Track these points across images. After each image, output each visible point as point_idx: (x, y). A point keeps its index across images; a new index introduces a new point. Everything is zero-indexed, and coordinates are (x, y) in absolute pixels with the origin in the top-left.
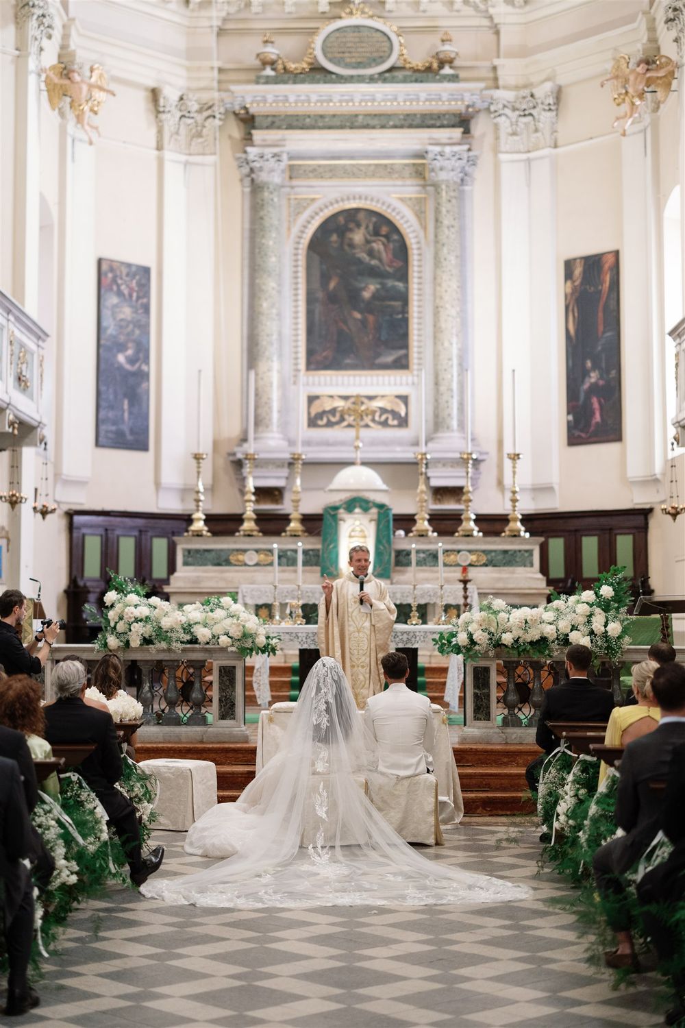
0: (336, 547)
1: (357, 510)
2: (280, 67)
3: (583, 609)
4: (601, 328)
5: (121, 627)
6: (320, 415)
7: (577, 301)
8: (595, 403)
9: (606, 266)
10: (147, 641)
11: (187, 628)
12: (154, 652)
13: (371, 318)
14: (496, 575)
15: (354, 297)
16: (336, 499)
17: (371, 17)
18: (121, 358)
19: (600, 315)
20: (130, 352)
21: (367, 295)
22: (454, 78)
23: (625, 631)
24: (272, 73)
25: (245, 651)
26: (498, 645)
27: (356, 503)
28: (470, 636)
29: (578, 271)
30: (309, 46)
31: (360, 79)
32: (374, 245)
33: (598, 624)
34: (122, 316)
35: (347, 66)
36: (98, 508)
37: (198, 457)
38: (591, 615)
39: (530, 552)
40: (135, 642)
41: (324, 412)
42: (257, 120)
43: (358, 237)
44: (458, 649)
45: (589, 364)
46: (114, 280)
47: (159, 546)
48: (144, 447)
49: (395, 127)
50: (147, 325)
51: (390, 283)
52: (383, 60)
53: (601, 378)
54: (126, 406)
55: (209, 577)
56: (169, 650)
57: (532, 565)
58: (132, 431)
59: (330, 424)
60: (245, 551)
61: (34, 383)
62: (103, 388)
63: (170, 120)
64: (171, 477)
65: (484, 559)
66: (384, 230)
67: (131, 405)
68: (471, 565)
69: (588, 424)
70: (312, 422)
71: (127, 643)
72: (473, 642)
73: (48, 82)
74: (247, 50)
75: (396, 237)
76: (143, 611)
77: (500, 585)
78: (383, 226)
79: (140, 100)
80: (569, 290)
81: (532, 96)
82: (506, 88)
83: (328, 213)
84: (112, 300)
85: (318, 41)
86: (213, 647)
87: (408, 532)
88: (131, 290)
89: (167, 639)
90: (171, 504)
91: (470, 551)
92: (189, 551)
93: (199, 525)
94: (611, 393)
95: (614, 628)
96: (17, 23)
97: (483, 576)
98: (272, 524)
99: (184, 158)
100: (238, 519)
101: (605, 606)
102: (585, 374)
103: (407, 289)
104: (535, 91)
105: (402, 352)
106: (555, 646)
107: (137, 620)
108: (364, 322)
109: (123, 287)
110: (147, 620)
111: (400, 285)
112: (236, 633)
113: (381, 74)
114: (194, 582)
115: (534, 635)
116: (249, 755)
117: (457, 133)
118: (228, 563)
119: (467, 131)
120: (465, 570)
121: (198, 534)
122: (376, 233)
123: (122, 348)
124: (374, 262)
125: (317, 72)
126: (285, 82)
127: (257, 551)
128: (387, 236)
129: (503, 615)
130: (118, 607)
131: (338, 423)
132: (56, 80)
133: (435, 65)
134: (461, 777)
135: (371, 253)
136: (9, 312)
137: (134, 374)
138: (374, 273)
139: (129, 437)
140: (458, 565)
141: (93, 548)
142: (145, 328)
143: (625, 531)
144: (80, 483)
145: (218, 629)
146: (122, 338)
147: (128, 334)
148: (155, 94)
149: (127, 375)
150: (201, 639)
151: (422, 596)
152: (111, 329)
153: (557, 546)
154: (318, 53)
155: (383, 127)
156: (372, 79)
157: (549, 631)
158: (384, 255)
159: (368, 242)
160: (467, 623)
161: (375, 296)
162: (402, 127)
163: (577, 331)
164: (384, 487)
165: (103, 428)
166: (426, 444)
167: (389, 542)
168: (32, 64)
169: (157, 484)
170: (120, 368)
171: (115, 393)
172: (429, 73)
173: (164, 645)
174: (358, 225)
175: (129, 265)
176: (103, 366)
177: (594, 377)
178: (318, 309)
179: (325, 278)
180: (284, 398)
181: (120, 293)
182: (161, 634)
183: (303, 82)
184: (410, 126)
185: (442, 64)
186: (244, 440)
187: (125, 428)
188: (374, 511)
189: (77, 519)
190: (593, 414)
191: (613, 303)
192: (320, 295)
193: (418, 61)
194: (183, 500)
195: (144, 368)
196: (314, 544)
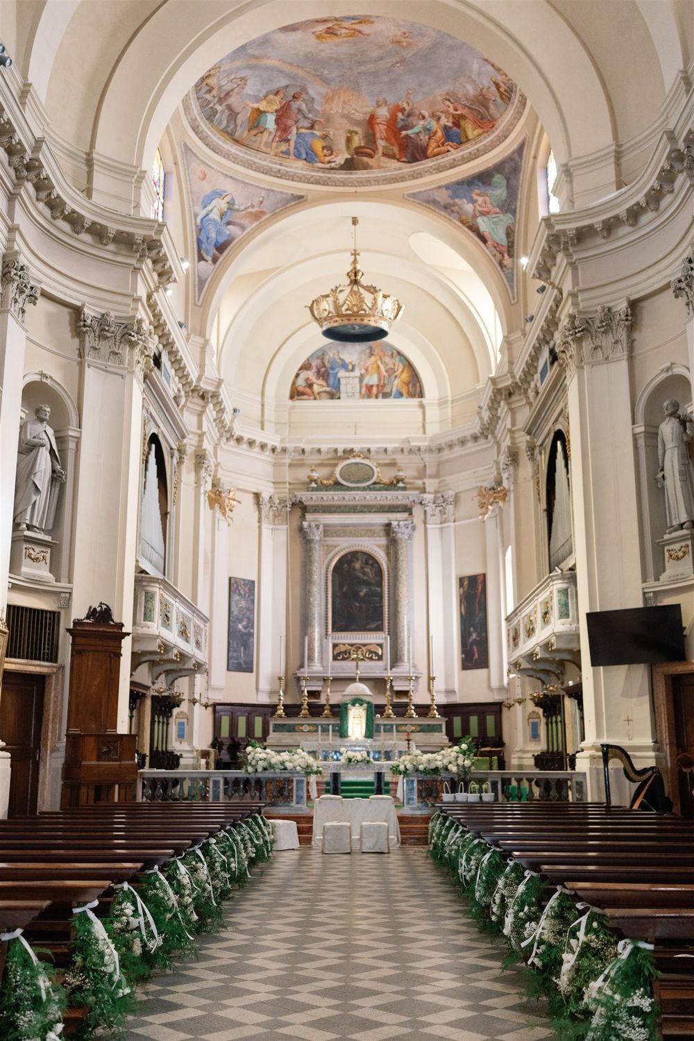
0: (347, 723)
1: (357, 705)
2: (319, 482)
3: (454, 754)
4: (477, 612)
5: (254, 763)
6: (339, 654)
7: (466, 597)
8: (475, 648)
9: (479, 581)
10: (265, 769)
11: (282, 763)
12: (268, 774)
13: (364, 606)
14: (425, 737)
15: (355, 595)
16: (347, 699)
17: (364, 458)
18: (240, 626)
19: (477, 605)
20: (244, 623)
21: (362, 594)
22: (404, 489)
23: (473, 764)
24: (315, 486)
25: (308, 774)
26: (417, 770)
27: (357, 701)
28: (405, 766)
29: (466, 583)
30: (333, 472)
31: (358, 489)
32: (366, 570)
33: (460, 762)
34: (240, 605)
35: (352, 482)
36: (228, 702)
37: (280, 679)
38: (458, 757)
39: (441, 725)
40: (260, 770)
41: (341, 653)
42: (308, 508)
43: (357, 565)
44: (400, 773)
45: (472, 629)
46: (237, 588)
47: (258, 721)
48: (251, 671)
49: (375, 512)
50: (253, 609)
51: (373, 588)
52: (369, 479)
53: (478, 636)
54: (242, 650)
55: (286, 738)
56: (275, 773)
57: (441, 731)
58: (245, 663)
59: (344, 659)
60: (303, 725)
61: (203, 644)
62: (231, 641)
63: (265, 509)
64: (265, 685)
65: (419, 729)
66: (370, 562)
67: (245, 649)
68: (412, 732)
69: (472, 659)
70: (335, 658)
71: (256, 770)
72: (407, 769)
73: (209, 497)
74: (302, 474)
75: (376, 565)
76: (263, 756)
77: (427, 741)
78: (370, 559)
79: (250, 499)
80: (462, 592)
81: (443, 496)
82: (429, 493)
83: (342, 553)
84: (236, 597)
85: (338, 470)
86: (294, 771)
87: (382, 714)
88: (245, 592)
89: (273, 768)
90: (264, 699)
91: (412, 725)
92: (276, 725)
93: (281, 712)
94: (483, 643)
95: (467, 763)
96: (195, 471)
97: (418, 737)
98: (316, 710)
99: (272, 526)
100: (299, 706)
101: (464, 753)
102: (470, 634)
103: (382, 591)
104: (444, 494)
105: (380, 622)
106: (442, 771)
107: (261, 760)
108: (360, 607)
109: (241, 591)
110: (265, 759)
111: (378, 589)
112: (303, 765)
113: (368, 486)
114: (279, 740)
115: (432, 766)
116: (310, 819)
117: (405, 515)
118: (295, 731)
119: (411, 514)
120: (408, 735)
121: (280, 716)
122: (366, 563)
123: (240, 621)
124: (365, 578)
125: (337, 485)
126: (321, 490)
127: (309, 725)
128: (372, 565)
129: (419, 757)
130: (252, 753)
131: (347, 658)
132: (213, 495)
133: (395, 482)
134: (401, 828)
135: (364, 573)
136: (194, 612)
137: (246, 634)
138: (366, 583)
139: (244, 666)
140: (406, 732)
141: (225, 721)
142: (252, 611)
143: (491, 713)
144: (219, 689)
145: (296, 763)
146: (241, 616)
147: (244, 614)
148: (257, 496)
149: (243, 634)
150: (289, 768)
151: (388, 747)
152: (235, 611)
153: (457, 721)
154: (338, 476)
155: (370, 512)
156: (364, 489)
157: (439, 764)
158: (370, 575)
159: (362, 568)
160: (404, 761)
161: (366, 594)
162: (379, 512)
163: (466, 613)
164: (370, 693)
165: (231, 661)
166: (391, 669)
167: (373, 720)
168: (202, 491)
169: (257, 689)
170: (240, 631)
171: (237, 644)
172: (392, 485)
173: (272, 771)
174: (358, 560)
175: (244, 580)
176: (231, 630)
177: (474, 636)
178: (338, 601)
179: (341, 586)
180: (321, 646)
181: (240, 594)
182: (271, 766)
183: (330, 490)
184: (383, 512)
185: (398, 481)
186: (302, 666)
187: (242, 661)
188: (365, 705)
189: (218, 707)
190: (474, 654)
191: (482, 600)
192: (339, 594)
193: (386, 480)
194: (270, 697)
195: (252, 631)
196: (337, 721)
